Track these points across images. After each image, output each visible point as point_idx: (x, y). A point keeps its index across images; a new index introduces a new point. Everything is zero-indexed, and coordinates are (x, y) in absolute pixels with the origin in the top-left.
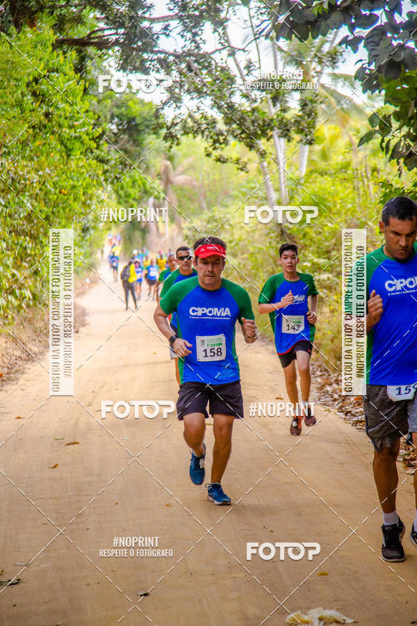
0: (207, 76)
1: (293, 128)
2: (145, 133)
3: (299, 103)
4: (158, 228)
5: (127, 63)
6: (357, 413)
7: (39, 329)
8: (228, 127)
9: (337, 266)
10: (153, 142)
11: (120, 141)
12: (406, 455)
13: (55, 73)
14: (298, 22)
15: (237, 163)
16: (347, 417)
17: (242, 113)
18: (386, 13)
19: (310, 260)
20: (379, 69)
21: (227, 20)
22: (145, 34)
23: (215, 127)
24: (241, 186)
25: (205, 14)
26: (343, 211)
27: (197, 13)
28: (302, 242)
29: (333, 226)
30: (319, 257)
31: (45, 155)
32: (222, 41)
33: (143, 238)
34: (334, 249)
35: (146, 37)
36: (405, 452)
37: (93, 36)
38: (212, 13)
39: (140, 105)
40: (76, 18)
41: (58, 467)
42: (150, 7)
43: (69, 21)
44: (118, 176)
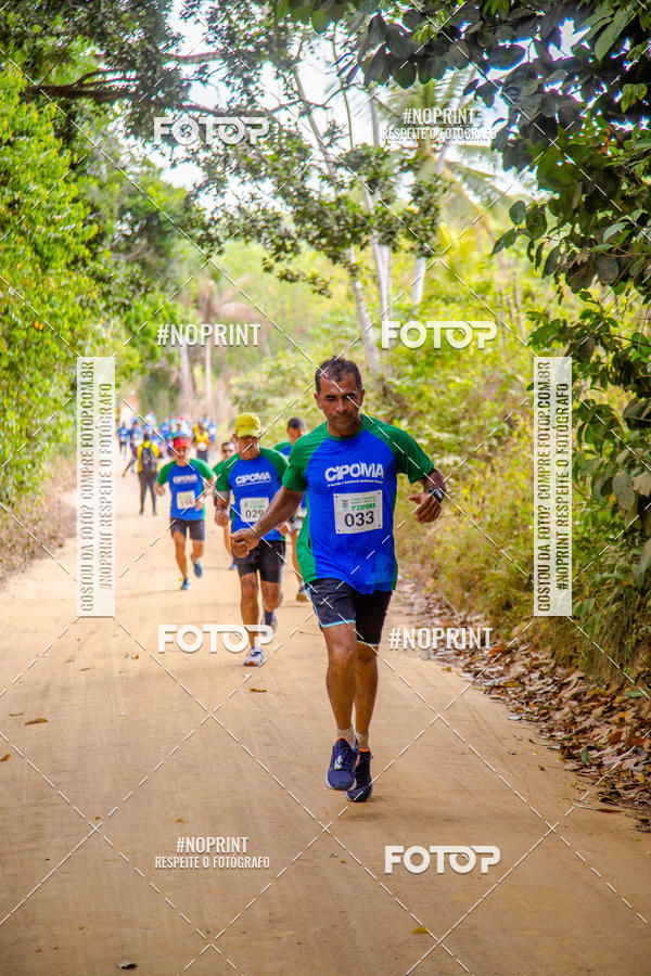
0: (266, 147)
1: (400, 230)
2: (173, 236)
3: (410, 190)
4: (194, 386)
5: (140, 123)
6: (492, 673)
8: (299, 226)
9: (469, 444)
10: (184, 248)
11: (133, 247)
12: (565, 739)
13: (24, 137)
14: (398, 56)
15: (314, 283)
16: (477, 681)
17: (321, 205)
18: (535, 45)
19: (428, 435)
20: (524, 130)
22: (171, 78)
24: (324, 320)
25: (262, 49)
26: (479, 360)
27: (251, 48)
28: (415, 406)
29: (463, 382)
30: (441, 430)
31: (8, 267)
32: (290, 92)
33: (172, 400)
34: (464, 418)
35: (171, 85)
36: (565, 736)
37: (86, 81)
38: (276, 49)
39: (167, 193)
40: (60, 53)
41: (10, 759)
42: (177, 38)
43: (47, 58)
44: (127, 302)
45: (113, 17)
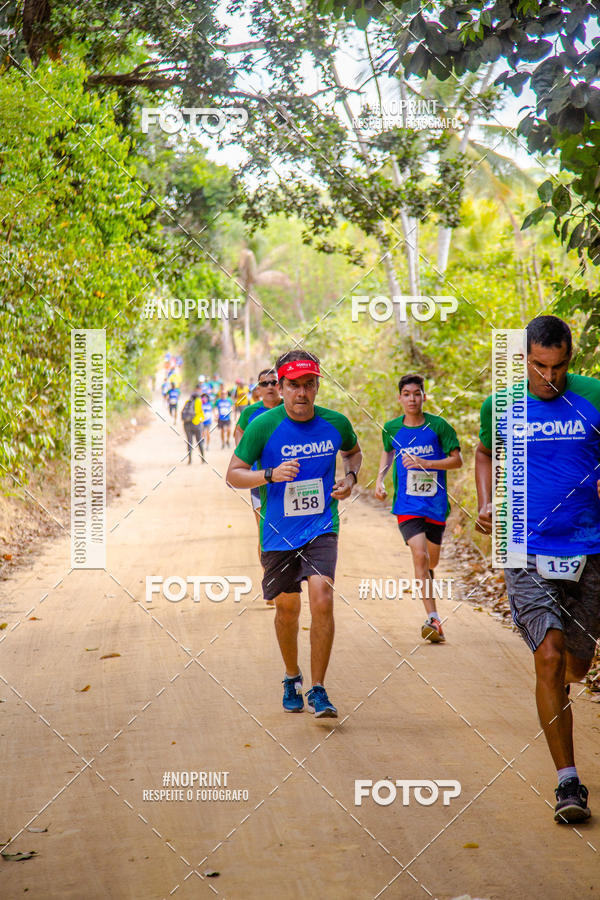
2: (216, 211)
4: (234, 347)
7: (63, 492)
8: (335, 202)
10: (228, 222)
11: (180, 221)
13: (88, 125)
14: (436, 52)
15: (349, 254)
18: (562, 40)
19: (453, 393)
20: (553, 119)
21: (335, 48)
22: (218, 67)
23: (317, 201)
25: (302, 40)
27: (291, 38)
31: (73, 241)
32: (327, 79)
33: (214, 361)
35: (218, 73)
38: (313, 39)
39: (210, 171)
40: (118, 46)
41: (90, 690)
42: (224, 30)
43: (108, 49)
44: (178, 272)
45: (167, 12)
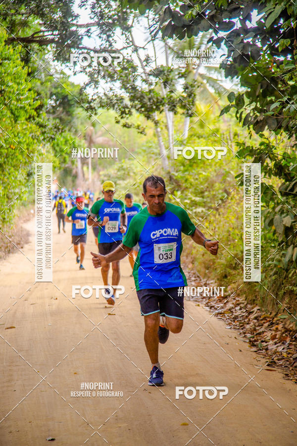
0: (117, 66)
1: (178, 105)
2: (74, 107)
3: (183, 86)
4: (84, 175)
5: (60, 56)
6: (218, 307)
8: (132, 103)
9: (209, 202)
10: (79, 112)
11: (56, 111)
12: (251, 337)
13: (7, 61)
14: (177, 25)
15: (138, 129)
16: (212, 310)
17: (142, 93)
18: (240, 21)
19: (189, 198)
20: (235, 60)
21: (132, 26)
23: (122, 102)
24: (143, 146)
25: (116, 22)
26: (214, 164)
27: (110, 21)
28: (184, 185)
29: (206, 174)
30: (196, 196)
32: (128, 41)
33: (73, 181)
34: (206, 191)
36: (251, 336)
37: (35, 35)
38: (122, 22)
39: (71, 87)
40: (23, 22)
42: (77, 16)
43: (17, 25)
44: (53, 137)
45: (47, 6)
